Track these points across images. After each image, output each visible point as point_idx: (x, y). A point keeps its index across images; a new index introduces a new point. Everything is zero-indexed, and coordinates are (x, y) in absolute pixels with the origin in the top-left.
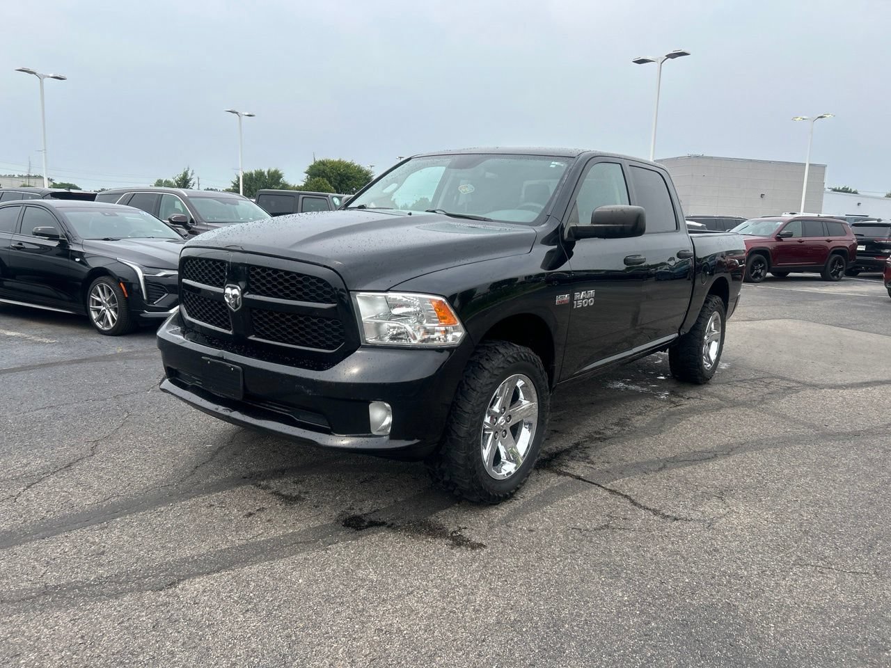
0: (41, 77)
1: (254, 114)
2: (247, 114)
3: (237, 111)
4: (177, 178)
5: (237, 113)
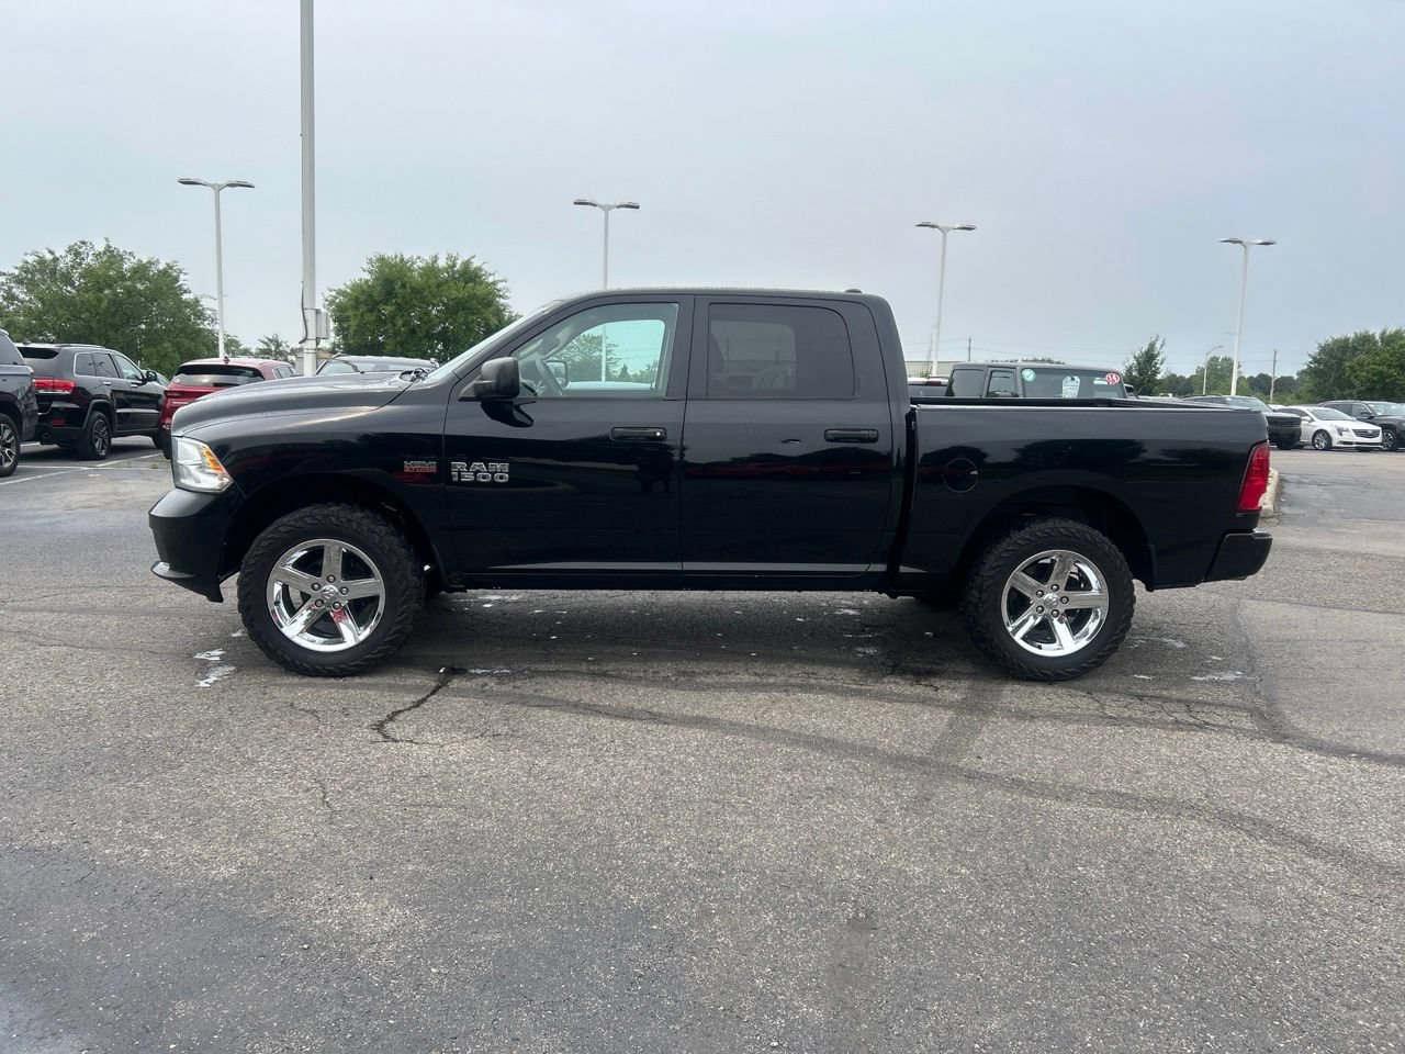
0: (944, 231)
1: (1273, 240)
2: (1260, 241)
3: (1239, 239)
4: (1138, 353)
5: (1240, 242)
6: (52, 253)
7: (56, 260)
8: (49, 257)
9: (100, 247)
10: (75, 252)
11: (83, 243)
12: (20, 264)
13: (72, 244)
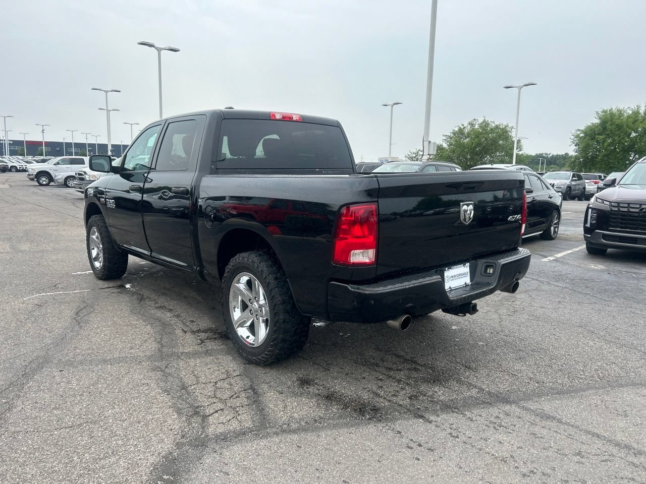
6: (463, 125)
7: (464, 128)
8: (462, 127)
9: (481, 121)
10: (471, 124)
11: (475, 120)
12: (452, 131)
13: (470, 121)
